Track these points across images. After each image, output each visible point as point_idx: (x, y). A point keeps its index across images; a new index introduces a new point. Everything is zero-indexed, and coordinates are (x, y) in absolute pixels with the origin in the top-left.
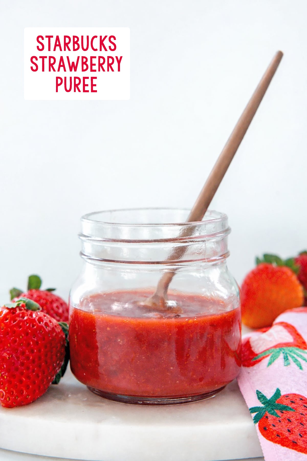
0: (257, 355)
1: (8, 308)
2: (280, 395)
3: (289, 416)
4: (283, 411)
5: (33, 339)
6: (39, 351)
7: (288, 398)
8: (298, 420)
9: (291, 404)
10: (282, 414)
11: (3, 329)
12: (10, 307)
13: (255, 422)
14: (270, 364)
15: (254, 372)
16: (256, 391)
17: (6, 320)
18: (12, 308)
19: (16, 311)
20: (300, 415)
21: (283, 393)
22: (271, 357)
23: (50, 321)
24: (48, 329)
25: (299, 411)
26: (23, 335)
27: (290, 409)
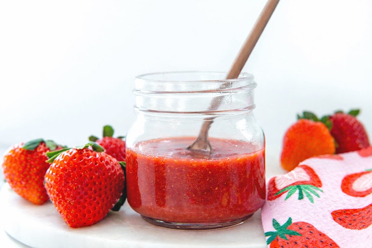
0: (279, 191)
1: (77, 150)
2: (291, 223)
3: (296, 239)
4: (292, 236)
5: (95, 174)
6: (100, 183)
7: (297, 225)
8: (303, 243)
9: (300, 230)
10: (291, 238)
11: (71, 166)
12: (78, 149)
13: (268, 244)
14: (287, 198)
15: (275, 204)
16: (272, 219)
17: (74, 159)
18: (80, 150)
19: (83, 152)
20: (306, 239)
21: (293, 221)
22: (289, 193)
23: (111, 161)
24: (108, 167)
25: (305, 236)
26: (87, 170)
27: (298, 234)
